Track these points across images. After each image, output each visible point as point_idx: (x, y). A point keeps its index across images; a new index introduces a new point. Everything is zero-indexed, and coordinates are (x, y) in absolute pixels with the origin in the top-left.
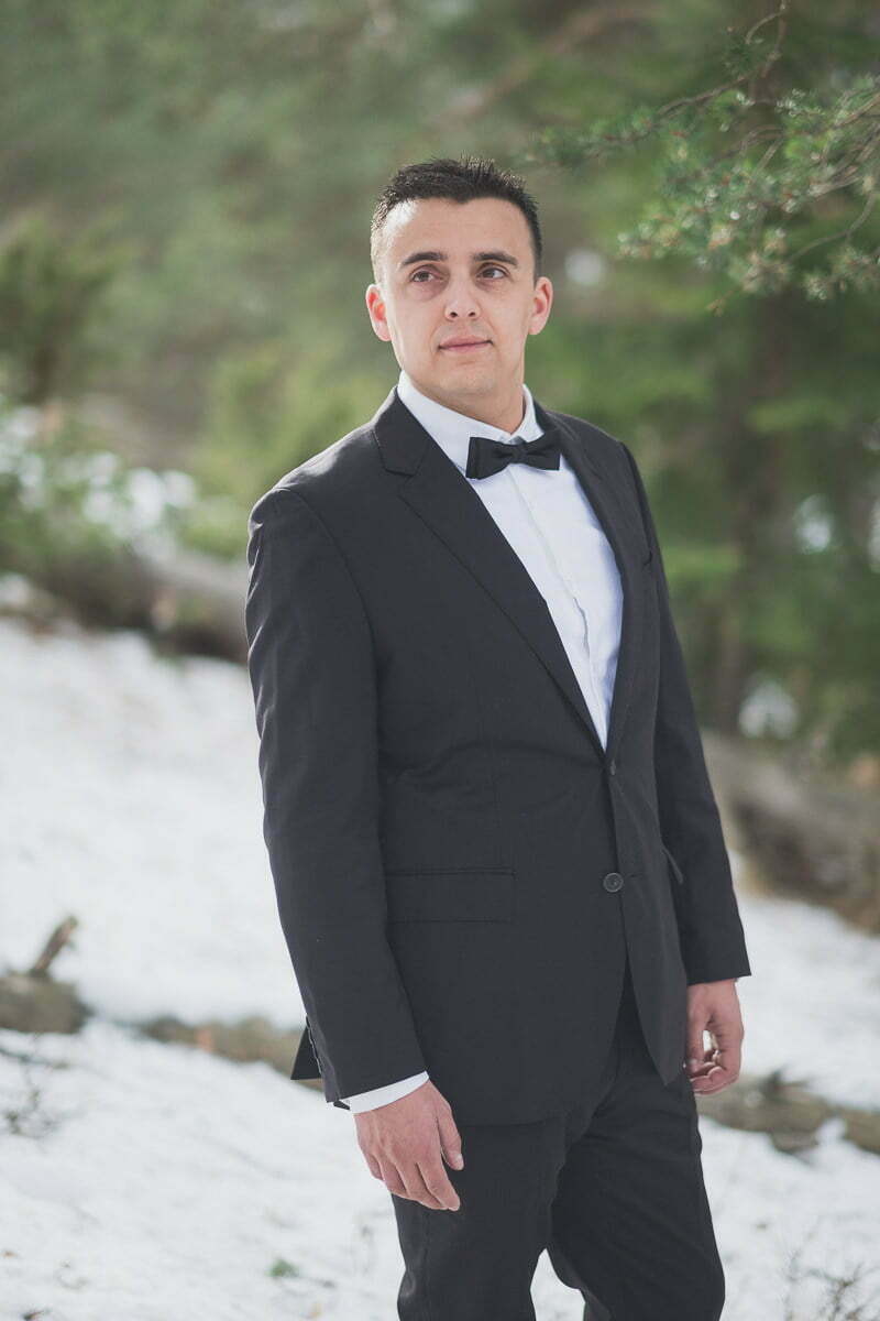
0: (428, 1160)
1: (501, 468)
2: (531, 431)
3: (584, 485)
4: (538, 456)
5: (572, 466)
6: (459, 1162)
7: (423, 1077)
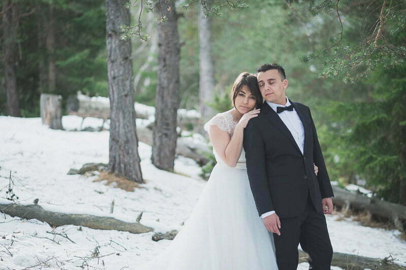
0: (274, 225)
1: (283, 111)
2: (288, 104)
3: (298, 113)
4: (289, 109)
5: (296, 110)
6: (280, 227)
7: (273, 212)
